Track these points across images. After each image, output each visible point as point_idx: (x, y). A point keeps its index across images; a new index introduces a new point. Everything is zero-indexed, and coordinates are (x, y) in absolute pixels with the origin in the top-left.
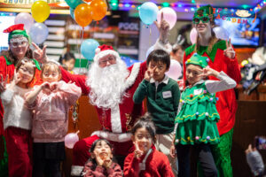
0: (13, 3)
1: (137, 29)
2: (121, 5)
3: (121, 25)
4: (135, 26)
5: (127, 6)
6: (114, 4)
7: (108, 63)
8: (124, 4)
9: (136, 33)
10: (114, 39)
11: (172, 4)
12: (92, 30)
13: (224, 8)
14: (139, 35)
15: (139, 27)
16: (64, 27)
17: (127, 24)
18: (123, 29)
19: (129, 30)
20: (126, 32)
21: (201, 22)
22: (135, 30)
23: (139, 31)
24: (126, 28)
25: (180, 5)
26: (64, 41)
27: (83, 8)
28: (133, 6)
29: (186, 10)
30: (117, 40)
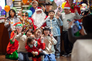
7: (39, 13)
12: (30, 2)
19: (42, 1)
20: (41, 2)
26: (21, 6)
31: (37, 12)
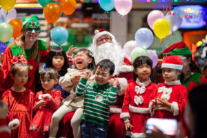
1: (107, 18)
3: (94, 16)
4: (105, 16)
9: (107, 22)
10: (89, 28)
14: (109, 24)
17: (99, 14)
18: (96, 19)
19: (101, 20)
24: (99, 18)
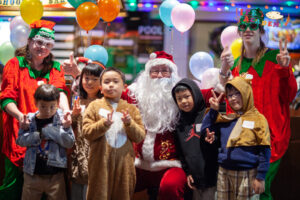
0: (9, 5)
1: (161, 33)
2: (140, 6)
3: (141, 29)
4: (158, 30)
5: (148, 6)
6: (133, 4)
8: (144, 3)
9: (159, 38)
10: (133, 46)
11: (202, 3)
12: (106, 36)
13: (263, 5)
14: (163, 40)
15: (163, 30)
16: (73, 33)
17: (149, 27)
18: (143, 34)
19: (151, 35)
20: (147, 38)
21: (248, 29)
22: (157, 35)
23: (163, 36)
24: (147, 33)
25: (211, 4)
26: (73, 50)
27: (87, 8)
28: (155, 6)
29: (219, 9)
30: (136, 47)
31: (151, 72)
